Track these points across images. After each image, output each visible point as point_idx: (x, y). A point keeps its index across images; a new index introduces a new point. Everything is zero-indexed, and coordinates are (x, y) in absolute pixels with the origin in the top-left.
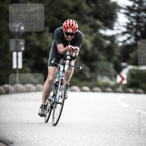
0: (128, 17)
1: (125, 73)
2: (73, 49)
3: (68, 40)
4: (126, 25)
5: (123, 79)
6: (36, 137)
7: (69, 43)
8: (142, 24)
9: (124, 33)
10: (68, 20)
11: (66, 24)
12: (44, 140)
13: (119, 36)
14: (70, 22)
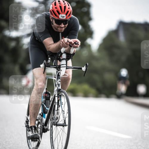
14: (60, 4)
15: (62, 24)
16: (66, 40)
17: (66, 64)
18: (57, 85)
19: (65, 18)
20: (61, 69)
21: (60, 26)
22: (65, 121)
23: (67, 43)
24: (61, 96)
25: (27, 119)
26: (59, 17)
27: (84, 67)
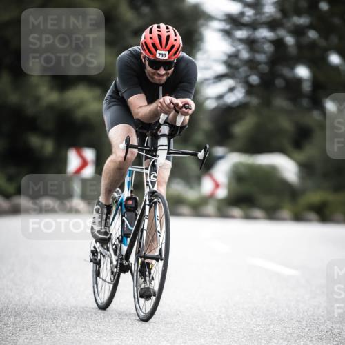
0: (230, 40)
1: (222, 171)
2: (176, 105)
3: (158, 82)
4: (225, 58)
5: (217, 185)
6: (9, 323)
7: (161, 88)
8: (261, 57)
9: (220, 78)
10: (155, 26)
11: (151, 38)
12: (29, 330)
13: (209, 84)
14: (160, 31)
15: (162, 68)
16: (168, 99)
17: (167, 144)
18: (150, 184)
19: (167, 58)
20: (159, 153)
21: (159, 72)
22: (160, 250)
23: (169, 105)
24: (155, 203)
25: (95, 247)
26: (155, 55)
27: (200, 152)
